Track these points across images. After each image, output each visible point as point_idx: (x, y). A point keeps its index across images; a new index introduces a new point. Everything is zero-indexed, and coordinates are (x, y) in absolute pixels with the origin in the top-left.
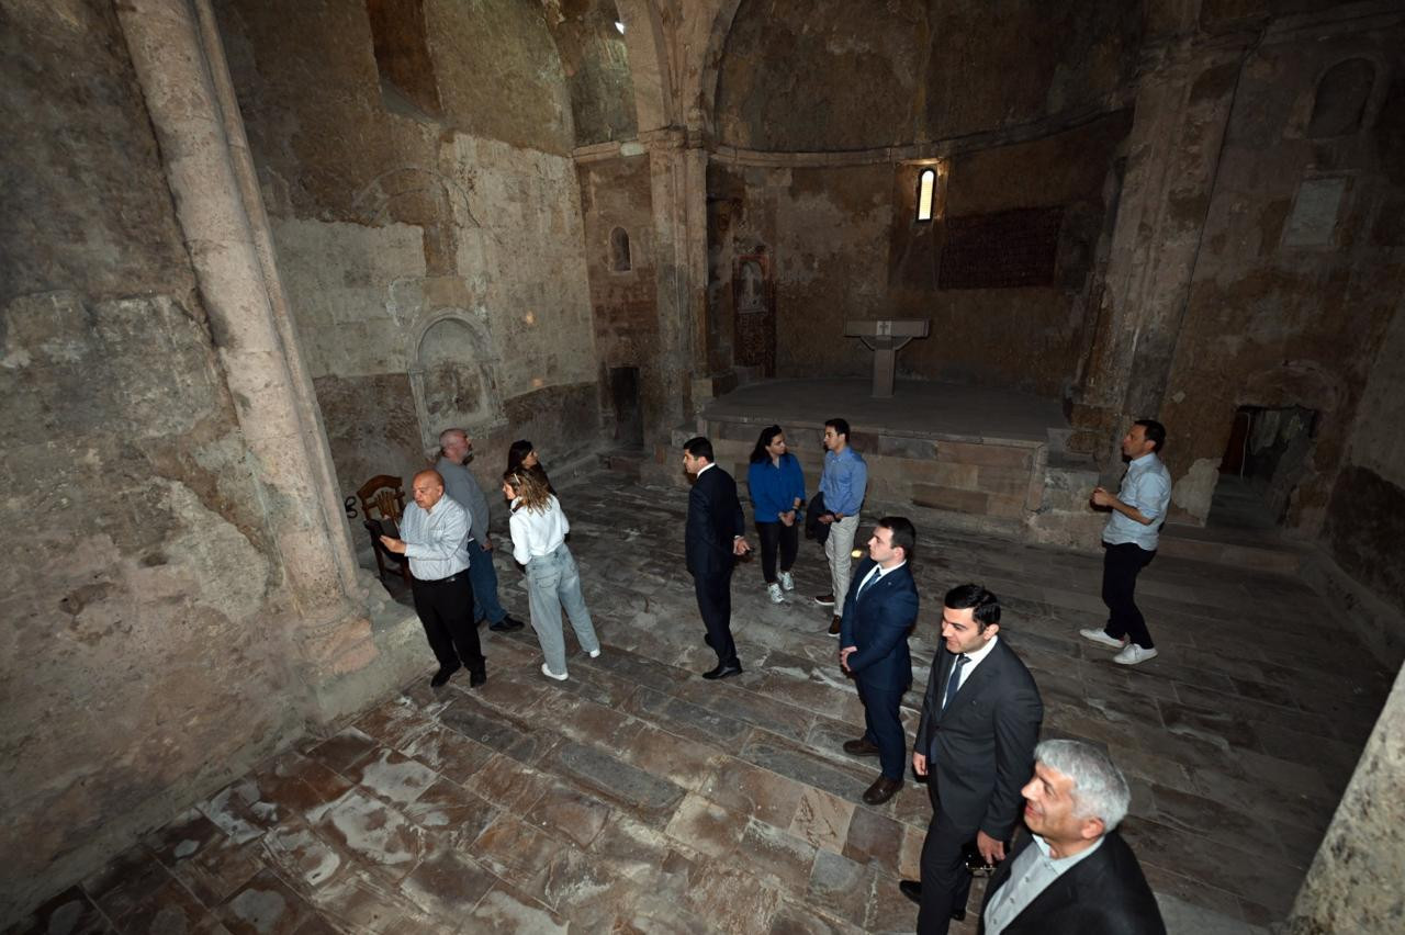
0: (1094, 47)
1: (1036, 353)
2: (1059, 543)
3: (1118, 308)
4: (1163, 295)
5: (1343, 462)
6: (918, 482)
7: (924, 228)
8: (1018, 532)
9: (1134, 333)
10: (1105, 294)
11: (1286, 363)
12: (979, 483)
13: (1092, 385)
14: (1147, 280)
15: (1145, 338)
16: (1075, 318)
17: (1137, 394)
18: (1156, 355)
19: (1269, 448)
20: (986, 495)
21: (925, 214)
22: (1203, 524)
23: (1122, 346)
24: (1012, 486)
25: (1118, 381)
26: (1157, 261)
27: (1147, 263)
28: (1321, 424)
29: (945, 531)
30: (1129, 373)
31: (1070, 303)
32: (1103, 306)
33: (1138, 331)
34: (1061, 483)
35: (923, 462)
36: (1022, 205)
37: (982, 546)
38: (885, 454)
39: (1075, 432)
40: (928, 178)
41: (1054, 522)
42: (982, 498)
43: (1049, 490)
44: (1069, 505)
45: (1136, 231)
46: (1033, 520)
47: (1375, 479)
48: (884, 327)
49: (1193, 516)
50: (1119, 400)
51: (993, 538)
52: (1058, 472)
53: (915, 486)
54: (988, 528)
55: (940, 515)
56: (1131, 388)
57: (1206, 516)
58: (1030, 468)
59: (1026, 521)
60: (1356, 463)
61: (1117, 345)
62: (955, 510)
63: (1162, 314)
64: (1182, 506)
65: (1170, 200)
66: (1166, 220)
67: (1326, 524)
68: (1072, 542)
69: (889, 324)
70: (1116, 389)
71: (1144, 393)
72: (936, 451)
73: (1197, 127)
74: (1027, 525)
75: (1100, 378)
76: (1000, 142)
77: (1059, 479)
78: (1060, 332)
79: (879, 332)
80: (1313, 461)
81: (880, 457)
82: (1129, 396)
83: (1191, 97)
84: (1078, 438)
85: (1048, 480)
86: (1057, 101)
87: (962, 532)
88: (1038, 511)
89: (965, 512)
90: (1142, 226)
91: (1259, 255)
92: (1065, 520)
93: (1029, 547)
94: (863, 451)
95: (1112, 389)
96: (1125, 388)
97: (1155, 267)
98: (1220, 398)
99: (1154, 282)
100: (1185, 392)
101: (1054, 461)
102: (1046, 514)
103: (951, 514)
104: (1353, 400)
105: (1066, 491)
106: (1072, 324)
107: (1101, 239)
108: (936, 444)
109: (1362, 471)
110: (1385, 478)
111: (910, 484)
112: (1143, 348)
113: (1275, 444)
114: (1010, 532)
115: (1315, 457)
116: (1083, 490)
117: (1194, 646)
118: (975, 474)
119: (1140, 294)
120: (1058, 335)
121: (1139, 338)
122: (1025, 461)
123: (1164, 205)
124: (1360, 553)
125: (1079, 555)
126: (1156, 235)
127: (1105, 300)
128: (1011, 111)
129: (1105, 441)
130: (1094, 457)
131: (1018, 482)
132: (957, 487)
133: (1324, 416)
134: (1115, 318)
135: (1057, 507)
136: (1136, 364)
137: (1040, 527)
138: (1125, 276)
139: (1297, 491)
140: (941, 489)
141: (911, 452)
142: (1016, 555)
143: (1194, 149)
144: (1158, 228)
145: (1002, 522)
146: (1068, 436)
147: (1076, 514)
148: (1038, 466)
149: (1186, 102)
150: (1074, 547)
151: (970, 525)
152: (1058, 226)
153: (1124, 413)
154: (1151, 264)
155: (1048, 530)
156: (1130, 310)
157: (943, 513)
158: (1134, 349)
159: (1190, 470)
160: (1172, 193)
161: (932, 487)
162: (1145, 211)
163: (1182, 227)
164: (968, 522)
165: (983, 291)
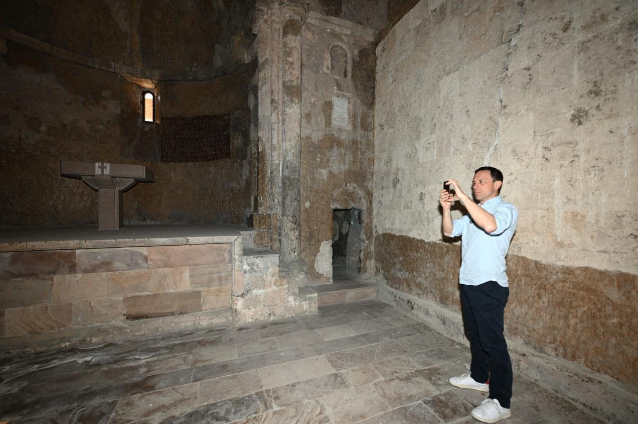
0: (233, 37)
1: (228, 198)
2: (262, 318)
3: (268, 151)
4: (290, 140)
5: (375, 235)
6: (130, 295)
7: (149, 127)
8: (230, 318)
9: (279, 164)
10: (260, 142)
11: (346, 185)
12: (192, 283)
13: (262, 201)
14: (280, 132)
15: (286, 167)
16: (245, 173)
17: (288, 202)
18: (293, 176)
19: (337, 241)
20: (200, 292)
21: (149, 118)
22: (331, 281)
23: (275, 173)
24: (220, 279)
25: (276, 195)
26: (284, 120)
27: (279, 122)
28: (363, 215)
29: (163, 339)
30: (281, 190)
31: (241, 166)
32: (260, 150)
33: (281, 164)
34: (255, 268)
35: (133, 272)
36: (207, 114)
37: (199, 342)
38: (86, 271)
39: (258, 232)
40: (149, 97)
41: (255, 301)
42: (197, 295)
43: (247, 275)
44: (263, 285)
45: (269, 105)
46: (239, 304)
47: (393, 236)
48: (102, 168)
49: (327, 278)
50: (279, 208)
51: (210, 330)
52: (252, 259)
53: (126, 300)
54: (205, 323)
55: (158, 323)
56: (284, 198)
57: (332, 276)
58: (232, 260)
59: (235, 307)
60: (380, 233)
61: (272, 173)
62: (173, 314)
63: (292, 151)
64: (321, 272)
65: (284, 86)
66: (283, 98)
67: (376, 267)
68: (270, 314)
69: (108, 165)
70: (276, 200)
71: (291, 201)
72: (146, 259)
73: (289, 48)
74: (236, 311)
75: (266, 195)
76: (190, 78)
77: (253, 264)
78: (239, 184)
79: (98, 171)
80: (364, 236)
81: (80, 275)
82: (283, 203)
83: (283, 34)
84: (260, 237)
85: (246, 267)
86: (218, 62)
87: (181, 335)
88: (242, 295)
89: (182, 313)
90: (273, 101)
91: (326, 127)
92: (262, 298)
93: (241, 329)
94: (54, 273)
95: (274, 201)
96: (280, 200)
97: (284, 124)
98: (324, 204)
99: (284, 132)
100: (310, 202)
101: (247, 252)
102: (249, 296)
103: (169, 319)
104: (371, 203)
105: (260, 274)
106: (244, 177)
107: (251, 127)
108: (145, 251)
109: (384, 235)
110: (397, 234)
111: (121, 298)
112: (286, 173)
113: (340, 238)
114: (224, 320)
115: (365, 234)
116: (271, 270)
117: (381, 379)
118: (187, 275)
119: (278, 141)
120: (238, 185)
121: (283, 167)
122: (226, 255)
123: (281, 90)
124: (400, 276)
125: (276, 324)
126: (280, 107)
127: (260, 146)
128: (195, 64)
129: (276, 237)
130: (271, 248)
131: (223, 274)
132: (172, 291)
133: (364, 212)
134: (267, 157)
135: (256, 288)
136: (284, 183)
137: (245, 308)
138: (269, 132)
139: (362, 253)
140: (156, 296)
141: (117, 264)
142: (231, 340)
143: (290, 59)
144: (280, 102)
145: (216, 313)
146: (253, 236)
147: (269, 290)
148: (236, 257)
149: (281, 37)
150: (272, 318)
151: (189, 324)
152: (229, 125)
153: (283, 216)
154: (281, 124)
155: (253, 309)
156: (275, 150)
157: (161, 320)
158: (281, 174)
159: (321, 249)
160: (284, 82)
161: (147, 297)
162: (272, 92)
163: (292, 101)
164: (186, 322)
165: (191, 164)
